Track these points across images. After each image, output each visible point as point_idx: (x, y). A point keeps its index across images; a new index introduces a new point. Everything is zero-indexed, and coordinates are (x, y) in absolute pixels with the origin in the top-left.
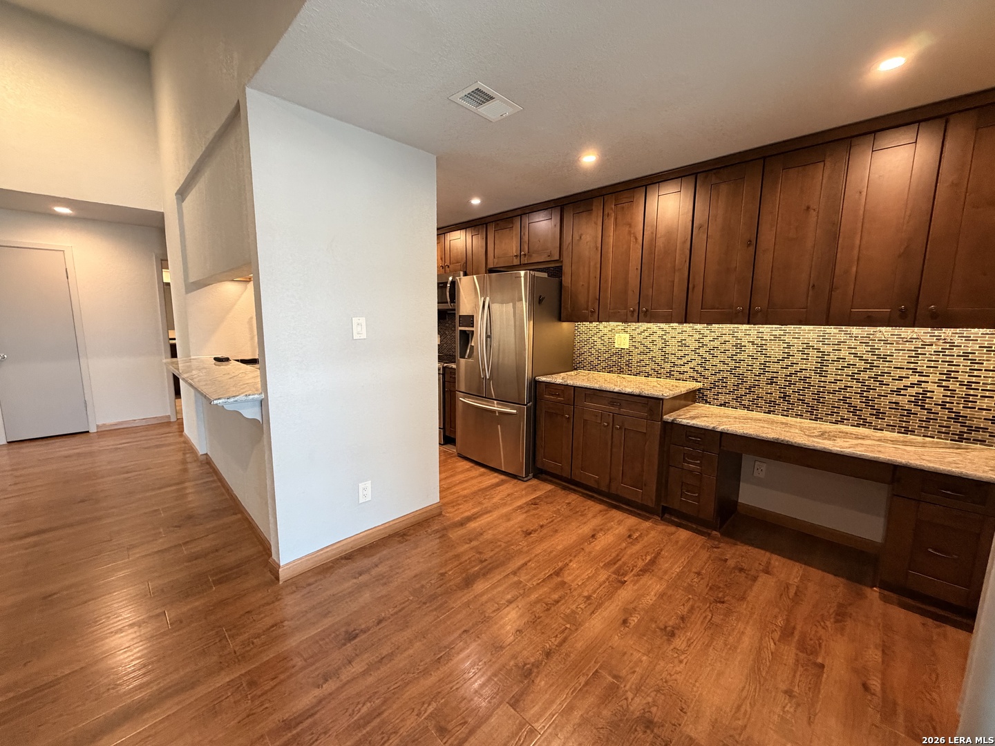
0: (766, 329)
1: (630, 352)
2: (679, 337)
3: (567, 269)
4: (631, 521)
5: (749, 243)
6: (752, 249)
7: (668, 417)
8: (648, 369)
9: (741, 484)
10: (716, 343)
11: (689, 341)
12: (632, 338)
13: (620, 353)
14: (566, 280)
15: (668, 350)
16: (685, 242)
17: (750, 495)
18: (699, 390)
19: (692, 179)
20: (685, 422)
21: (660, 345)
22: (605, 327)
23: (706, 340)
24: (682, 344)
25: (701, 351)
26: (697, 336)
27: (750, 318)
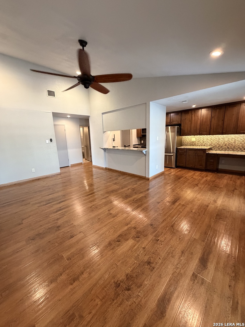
0: (224, 135)
1: (195, 142)
2: (207, 138)
3: (182, 125)
4: (199, 172)
5: (223, 120)
6: (223, 121)
7: (207, 152)
8: (200, 145)
9: (219, 165)
10: (215, 139)
11: (209, 139)
12: (196, 139)
13: (193, 142)
14: (182, 128)
15: (204, 141)
16: (209, 120)
17: (221, 167)
18: (211, 148)
19: (211, 108)
20: (211, 153)
21: (202, 140)
22: (189, 137)
23: (212, 138)
24: (207, 139)
25: (211, 140)
26: (210, 138)
27: (222, 134)
